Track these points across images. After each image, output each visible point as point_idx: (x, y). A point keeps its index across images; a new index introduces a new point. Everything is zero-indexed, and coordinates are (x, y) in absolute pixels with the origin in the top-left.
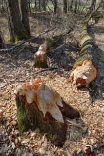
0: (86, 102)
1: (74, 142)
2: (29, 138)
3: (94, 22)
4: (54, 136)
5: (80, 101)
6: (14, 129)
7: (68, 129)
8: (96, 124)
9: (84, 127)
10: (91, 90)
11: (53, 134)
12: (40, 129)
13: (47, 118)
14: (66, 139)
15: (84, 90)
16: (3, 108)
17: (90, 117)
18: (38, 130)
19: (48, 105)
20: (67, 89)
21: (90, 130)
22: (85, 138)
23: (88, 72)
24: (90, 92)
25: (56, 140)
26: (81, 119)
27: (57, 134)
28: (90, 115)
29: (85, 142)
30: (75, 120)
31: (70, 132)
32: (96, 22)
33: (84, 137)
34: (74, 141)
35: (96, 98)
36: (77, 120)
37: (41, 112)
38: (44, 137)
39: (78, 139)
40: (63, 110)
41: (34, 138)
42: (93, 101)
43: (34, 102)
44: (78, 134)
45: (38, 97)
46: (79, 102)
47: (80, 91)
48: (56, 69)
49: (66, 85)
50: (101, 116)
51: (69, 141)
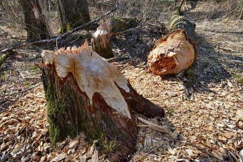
0: (176, 95)
1: (152, 155)
2: (66, 152)
3: (190, 7)
4: (111, 143)
5: (166, 94)
6: (44, 142)
7: (141, 133)
8: (198, 126)
9: (173, 131)
10: (185, 80)
11: (109, 140)
12: (85, 133)
13: (96, 106)
14: (135, 151)
15: (173, 81)
16: (32, 114)
17: (185, 117)
18: (83, 135)
19: (97, 81)
20: (144, 81)
21: (186, 136)
22: (175, 149)
23: (178, 49)
24: (185, 82)
25: (114, 151)
26: (167, 120)
27: (117, 139)
28: (185, 113)
29: (175, 155)
30: (155, 119)
31: (144, 138)
32: (193, 7)
33: (173, 147)
34: (153, 153)
35: (195, 91)
36: (159, 120)
37: (84, 94)
38: (92, 148)
39: (161, 150)
40: (130, 98)
41: (73, 151)
42: (190, 94)
43: (70, 74)
44: (162, 143)
45: (77, 66)
46: (164, 96)
47: (166, 82)
48: (126, 59)
49: (142, 77)
50: (207, 116)
51: (142, 153)
